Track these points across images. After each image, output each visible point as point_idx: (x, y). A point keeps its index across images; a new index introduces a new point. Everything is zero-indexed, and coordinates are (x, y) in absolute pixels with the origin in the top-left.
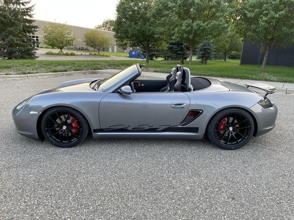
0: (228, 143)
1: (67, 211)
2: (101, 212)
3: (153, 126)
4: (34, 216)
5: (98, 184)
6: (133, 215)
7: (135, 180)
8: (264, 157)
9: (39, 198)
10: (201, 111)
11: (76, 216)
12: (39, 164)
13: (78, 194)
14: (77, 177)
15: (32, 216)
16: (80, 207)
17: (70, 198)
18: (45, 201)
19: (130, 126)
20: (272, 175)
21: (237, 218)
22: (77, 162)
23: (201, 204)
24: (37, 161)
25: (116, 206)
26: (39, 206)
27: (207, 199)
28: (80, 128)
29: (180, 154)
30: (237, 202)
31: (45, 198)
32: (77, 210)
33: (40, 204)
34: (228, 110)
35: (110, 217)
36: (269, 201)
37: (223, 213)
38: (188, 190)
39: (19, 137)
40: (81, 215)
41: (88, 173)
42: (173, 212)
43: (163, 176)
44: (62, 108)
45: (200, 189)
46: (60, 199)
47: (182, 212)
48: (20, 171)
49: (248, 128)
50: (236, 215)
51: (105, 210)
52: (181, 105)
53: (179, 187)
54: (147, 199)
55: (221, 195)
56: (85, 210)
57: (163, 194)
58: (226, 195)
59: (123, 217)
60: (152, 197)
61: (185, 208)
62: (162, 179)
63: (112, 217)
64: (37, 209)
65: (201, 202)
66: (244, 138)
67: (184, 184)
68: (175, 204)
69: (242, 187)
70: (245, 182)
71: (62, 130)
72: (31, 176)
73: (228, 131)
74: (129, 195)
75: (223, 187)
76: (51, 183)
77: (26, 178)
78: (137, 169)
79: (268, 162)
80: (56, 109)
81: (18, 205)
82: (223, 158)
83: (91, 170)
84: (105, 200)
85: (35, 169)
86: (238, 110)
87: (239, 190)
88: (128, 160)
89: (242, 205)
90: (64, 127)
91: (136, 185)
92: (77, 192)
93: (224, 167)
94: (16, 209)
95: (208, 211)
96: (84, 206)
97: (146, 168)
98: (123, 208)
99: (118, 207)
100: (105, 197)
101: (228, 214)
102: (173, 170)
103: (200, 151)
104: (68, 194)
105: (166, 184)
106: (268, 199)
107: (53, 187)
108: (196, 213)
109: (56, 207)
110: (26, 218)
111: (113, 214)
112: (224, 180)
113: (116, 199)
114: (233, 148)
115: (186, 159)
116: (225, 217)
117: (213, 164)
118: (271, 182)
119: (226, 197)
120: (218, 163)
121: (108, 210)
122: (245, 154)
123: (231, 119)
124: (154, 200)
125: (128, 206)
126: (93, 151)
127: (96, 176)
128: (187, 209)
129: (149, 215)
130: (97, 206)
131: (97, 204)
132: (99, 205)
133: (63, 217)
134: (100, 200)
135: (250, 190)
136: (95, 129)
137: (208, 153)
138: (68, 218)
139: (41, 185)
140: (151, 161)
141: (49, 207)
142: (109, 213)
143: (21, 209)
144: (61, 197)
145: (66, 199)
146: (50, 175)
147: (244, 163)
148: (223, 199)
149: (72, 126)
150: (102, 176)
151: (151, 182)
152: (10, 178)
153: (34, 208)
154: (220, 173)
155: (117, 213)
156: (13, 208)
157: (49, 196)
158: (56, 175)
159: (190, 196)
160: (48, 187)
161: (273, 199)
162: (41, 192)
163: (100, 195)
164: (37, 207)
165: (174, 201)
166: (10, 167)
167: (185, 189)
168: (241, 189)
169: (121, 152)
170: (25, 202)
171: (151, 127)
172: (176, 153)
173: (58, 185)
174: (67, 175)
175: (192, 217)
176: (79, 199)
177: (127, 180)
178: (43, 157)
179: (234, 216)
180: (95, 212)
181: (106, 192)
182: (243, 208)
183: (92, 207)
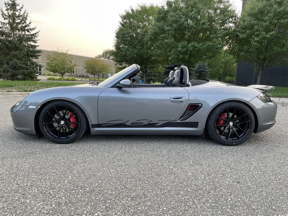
0: (229, 139)
1: (62, 191)
2: (99, 192)
3: (152, 121)
4: (25, 195)
5: (95, 171)
6: (133, 195)
7: (134, 168)
8: (267, 151)
9: (32, 181)
10: (200, 105)
11: (71, 195)
12: (34, 155)
13: (74, 178)
14: (74, 165)
15: (24, 195)
16: (76, 188)
17: (66, 181)
18: (39, 183)
19: (128, 121)
20: (278, 165)
21: (244, 198)
22: (74, 154)
23: (205, 187)
24: (33, 153)
25: (115, 188)
26: (32, 187)
27: (210, 182)
28: (78, 123)
29: (180, 149)
30: (242, 185)
31: (39, 181)
32: (72, 190)
33: (33, 186)
34: (228, 104)
35: (107, 196)
36: (277, 185)
37: (229, 194)
38: (190, 175)
39: (16, 136)
40: (77, 194)
41: (85, 162)
42: (175, 193)
43: (164, 165)
44: (60, 102)
45: (203, 175)
46: (54, 182)
47: (185, 192)
48: (14, 161)
49: (249, 122)
50: (243, 195)
51: (103, 190)
52: (180, 98)
53: (181, 173)
54: (147, 182)
55: (225, 179)
56: (81, 190)
57: (164, 179)
58: (230, 179)
59: (121, 196)
60: (152, 181)
61: (187, 190)
62: (163, 167)
63: (109, 196)
64: (30, 190)
65: (205, 185)
66: (245, 133)
67: (185, 171)
68: (177, 186)
69: (247, 174)
70: (249, 170)
71: (59, 125)
72: (26, 164)
73: (229, 126)
74: (127, 179)
75: (226, 173)
76: (47, 170)
77: (20, 166)
78: (136, 160)
79: (272, 155)
80: (54, 103)
81: (10, 187)
82: (224, 152)
83: (88, 160)
84: (102, 183)
85: (30, 159)
86: (237, 104)
87: (244, 176)
88: (127, 153)
89: (249, 188)
90: (62, 122)
91: (135, 172)
92: (73, 176)
93: (226, 159)
94: (7, 189)
95: (212, 192)
96: (80, 187)
97: (145, 159)
98: (122, 189)
99: (116, 188)
100: (102, 180)
101: (234, 194)
102: (173, 160)
103: (201, 147)
104: (63, 178)
105: (166, 171)
106: (275, 183)
107: (48, 173)
108: (200, 194)
109: (51, 188)
110: (17, 196)
111: (111, 194)
112: (228, 168)
113: (114, 182)
114: (234, 143)
115: (186, 153)
116: (232, 197)
117: (214, 156)
118: (277, 170)
119: (231, 181)
120: (219, 155)
121: (106, 191)
122: (247, 149)
123: (231, 115)
124: (155, 183)
125: (127, 188)
126: (91, 146)
127: (93, 165)
128: (190, 190)
129: (149, 195)
130: (94, 187)
131: (94, 186)
132: (95, 187)
133: (58, 196)
134: (97, 182)
135: (255, 176)
136: (93, 124)
137: (208, 148)
138: (62, 197)
139: (36, 171)
140: (150, 154)
141: (42, 188)
142: (107, 193)
143: (12, 189)
144: (56, 180)
145: (62, 182)
146: (45, 163)
147: (247, 155)
148: (227, 182)
149: (70, 121)
150: (100, 165)
151: (151, 169)
152: (4, 166)
153: (27, 188)
154: (222, 163)
155: (115, 193)
156: (4, 189)
157: (43, 180)
158: (51, 163)
159: (192, 180)
160: (43, 173)
161: (281, 183)
162: (35, 176)
163: (97, 179)
164: (30, 188)
165: (175, 184)
166: (4, 158)
167: (186, 175)
168: (246, 175)
169: (119, 147)
170: (18, 184)
171: (150, 122)
172: (176, 148)
173: (53, 171)
174: (63, 164)
175: (196, 196)
176: (75, 182)
177: (126, 168)
178: (39, 151)
179: (241, 196)
180: (91, 192)
181: (104, 177)
182: (250, 190)
183: (88, 188)
